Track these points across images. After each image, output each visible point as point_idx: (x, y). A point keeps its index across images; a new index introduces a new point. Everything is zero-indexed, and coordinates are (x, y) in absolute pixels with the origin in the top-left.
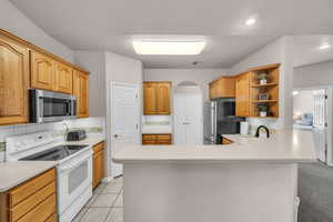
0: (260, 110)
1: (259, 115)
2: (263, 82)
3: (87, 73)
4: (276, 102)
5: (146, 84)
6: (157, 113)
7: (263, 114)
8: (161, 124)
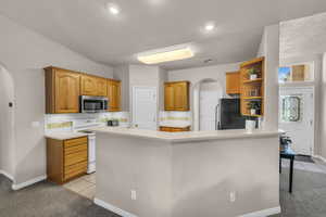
0: (251, 107)
2: (253, 77)
3: (119, 82)
4: (262, 99)
5: (167, 84)
7: (253, 112)
8: (181, 119)
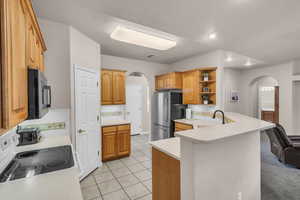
0: (204, 99)
1: (203, 103)
2: (206, 79)
4: (214, 94)
5: (104, 71)
6: (113, 103)
7: (206, 102)
